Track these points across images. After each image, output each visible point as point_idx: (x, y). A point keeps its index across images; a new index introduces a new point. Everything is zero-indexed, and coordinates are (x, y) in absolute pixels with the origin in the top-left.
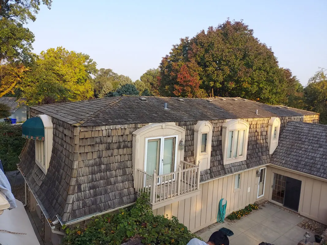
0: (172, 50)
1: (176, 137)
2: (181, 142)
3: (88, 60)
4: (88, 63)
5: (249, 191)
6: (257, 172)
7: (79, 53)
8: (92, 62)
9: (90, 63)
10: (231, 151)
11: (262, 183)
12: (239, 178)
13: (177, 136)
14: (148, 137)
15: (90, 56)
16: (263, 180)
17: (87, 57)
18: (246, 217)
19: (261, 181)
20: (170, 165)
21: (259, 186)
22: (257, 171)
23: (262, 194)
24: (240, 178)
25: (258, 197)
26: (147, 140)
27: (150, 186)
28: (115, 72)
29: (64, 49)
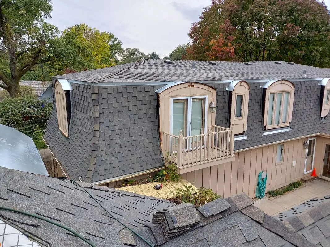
0: (203, 13)
1: (205, 98)
2: (211, 103)
3: (113, 40)
4: (113, 42)
5: (294, 164)
6: (304, 144)
7: (103, 32)
8: (117, 41)
9: (115, 43)
10: (272, 118)
11: (310, 156)
12: (282, 149)
13: (207, 97)
14: (173, 97)
15: (114, 35)
16: (311, 153)
17: (111, 36)
18: (290, 194)
19: (309, 154)
20: (200, 130)
21: (306, 159)
22: (304, 142)
23: (311, 169)
24: (284, 150)
25: (305, 173)
26: (172, 99)
27: (176, 152)
28: (141, 52)
29: (87, 26)
